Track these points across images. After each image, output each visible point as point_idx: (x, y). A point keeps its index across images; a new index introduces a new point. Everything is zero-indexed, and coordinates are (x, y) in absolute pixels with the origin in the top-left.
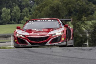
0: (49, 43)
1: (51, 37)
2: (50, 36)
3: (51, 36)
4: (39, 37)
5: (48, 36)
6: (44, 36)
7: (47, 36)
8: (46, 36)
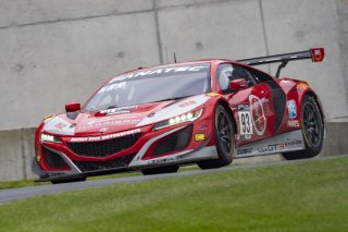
0: (144, 157)
1: (149, 134)
2: (145, 129)
3: (150, 131)
4: (104, 138)
5: (139, 130)
6: (122, 134)
7: (132, 132)
8: (129, 133)
